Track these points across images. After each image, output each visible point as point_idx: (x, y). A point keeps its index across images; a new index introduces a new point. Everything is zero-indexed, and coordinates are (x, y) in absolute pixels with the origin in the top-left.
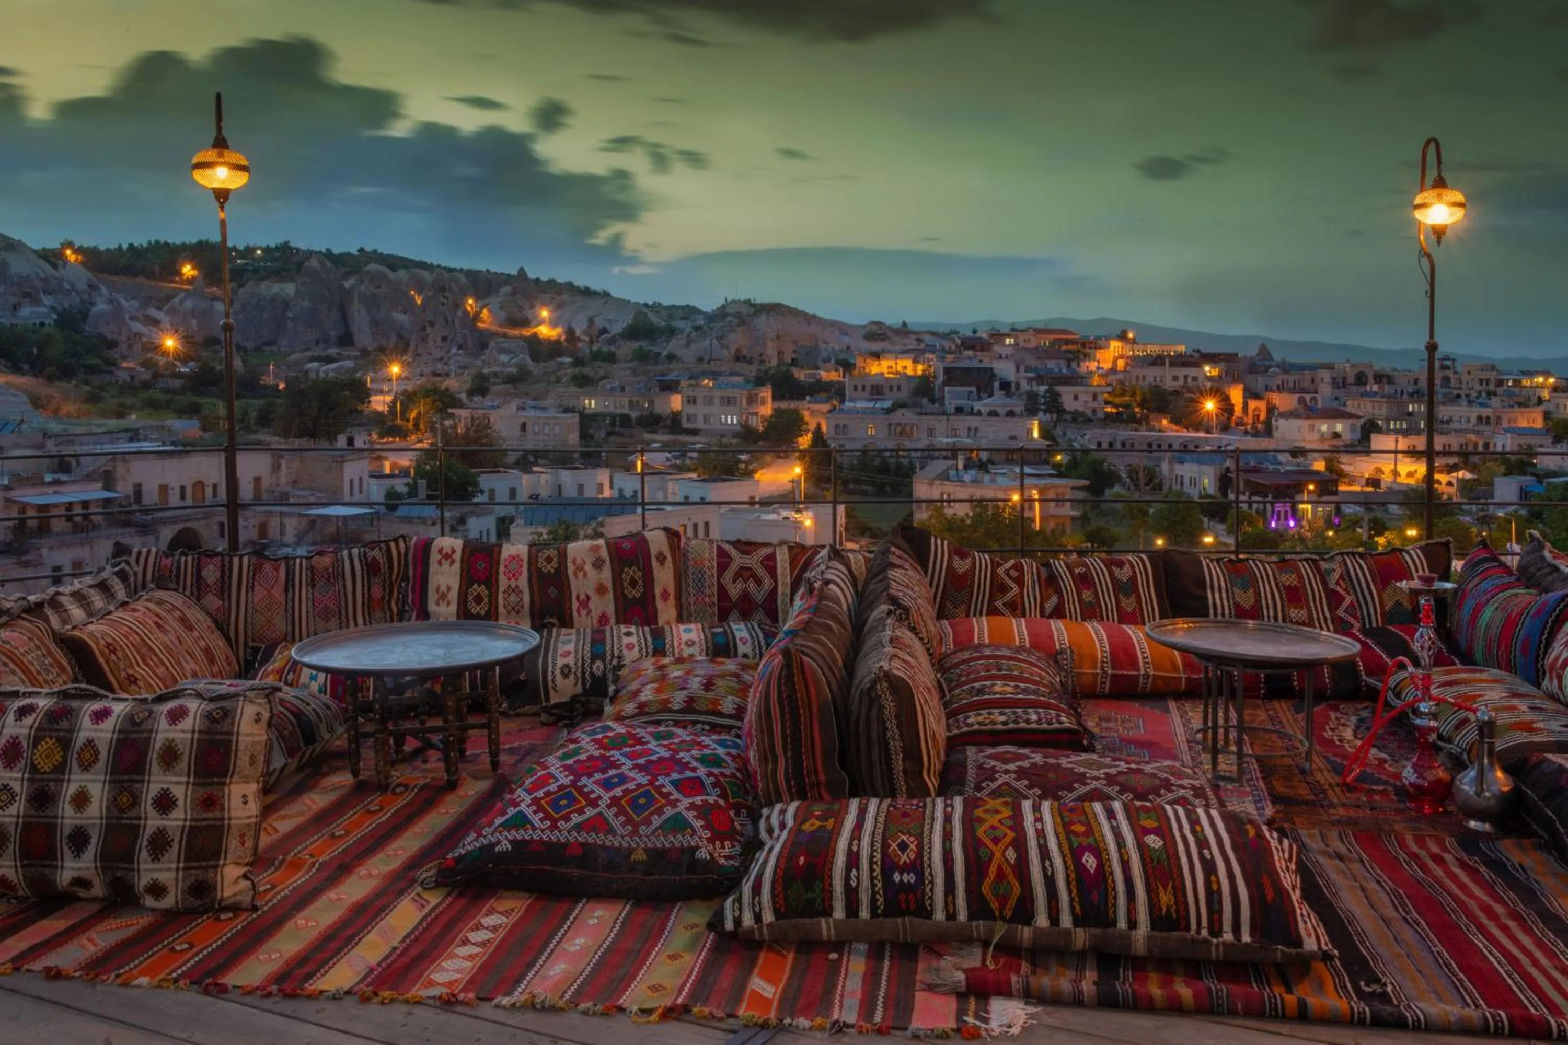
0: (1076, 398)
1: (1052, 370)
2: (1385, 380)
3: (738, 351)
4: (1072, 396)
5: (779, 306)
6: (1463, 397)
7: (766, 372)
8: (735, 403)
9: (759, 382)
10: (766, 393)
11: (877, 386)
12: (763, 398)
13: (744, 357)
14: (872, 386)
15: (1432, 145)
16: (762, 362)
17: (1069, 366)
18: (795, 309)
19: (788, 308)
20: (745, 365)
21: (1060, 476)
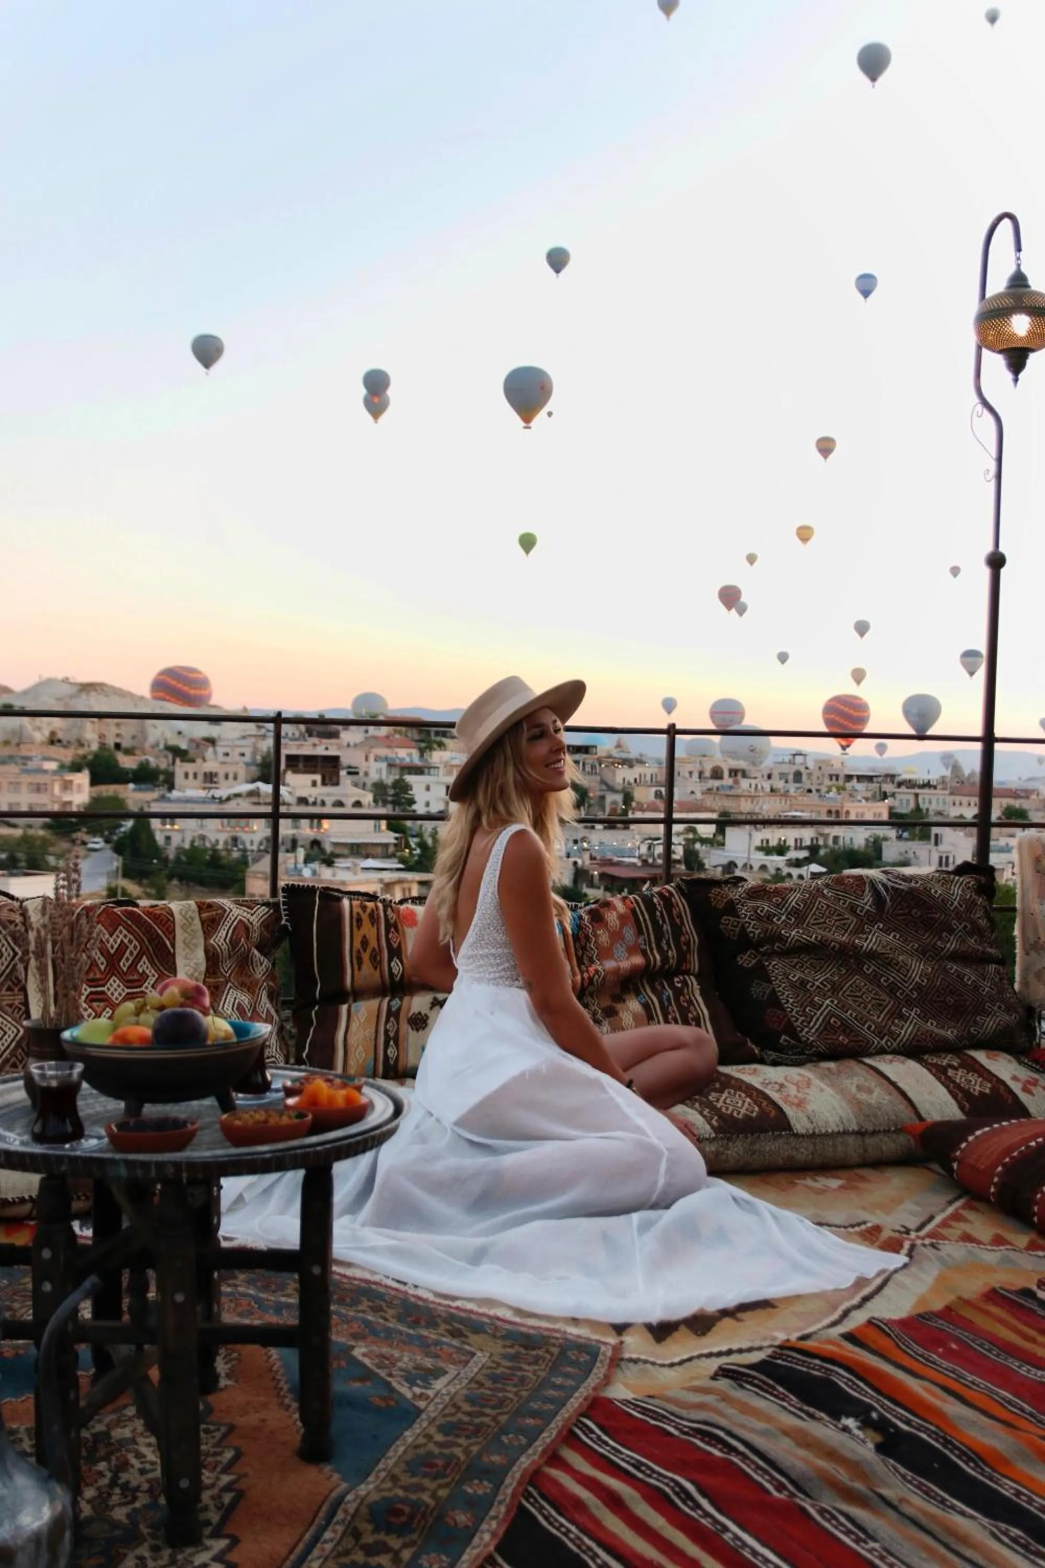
0: (428, 788)
1: (404, 759)
2: (739, 774)
3: (53, 733)
4: (423, 787)
5: (102, 685)
6: (814, 791)
7: (84, 757)
8: (46, 790)
9: (76, 767)
10: (82, 779)
11: (211, 773)
12: (79, 786)
13: (59, 741)
14: (205, 774)
15: (1006, 224)
16: (81, 745)
17: (422, 755)
18: (120, 690)
19: (112, 687)
20: (62, 750)
21: (409, 869)
